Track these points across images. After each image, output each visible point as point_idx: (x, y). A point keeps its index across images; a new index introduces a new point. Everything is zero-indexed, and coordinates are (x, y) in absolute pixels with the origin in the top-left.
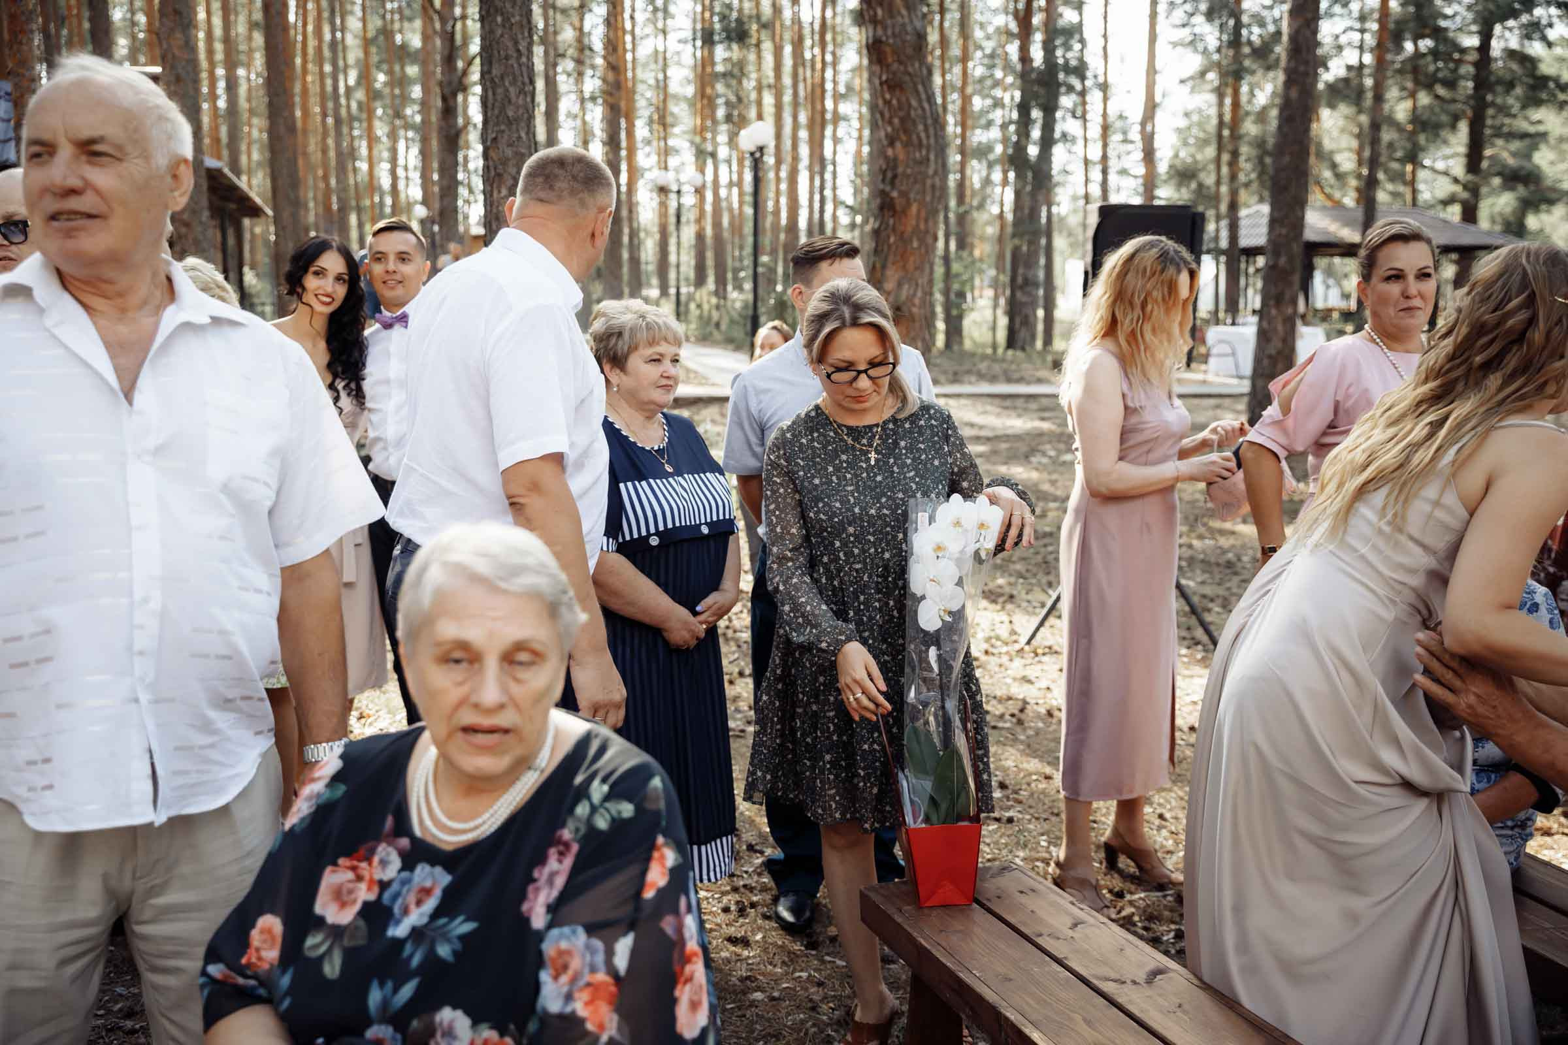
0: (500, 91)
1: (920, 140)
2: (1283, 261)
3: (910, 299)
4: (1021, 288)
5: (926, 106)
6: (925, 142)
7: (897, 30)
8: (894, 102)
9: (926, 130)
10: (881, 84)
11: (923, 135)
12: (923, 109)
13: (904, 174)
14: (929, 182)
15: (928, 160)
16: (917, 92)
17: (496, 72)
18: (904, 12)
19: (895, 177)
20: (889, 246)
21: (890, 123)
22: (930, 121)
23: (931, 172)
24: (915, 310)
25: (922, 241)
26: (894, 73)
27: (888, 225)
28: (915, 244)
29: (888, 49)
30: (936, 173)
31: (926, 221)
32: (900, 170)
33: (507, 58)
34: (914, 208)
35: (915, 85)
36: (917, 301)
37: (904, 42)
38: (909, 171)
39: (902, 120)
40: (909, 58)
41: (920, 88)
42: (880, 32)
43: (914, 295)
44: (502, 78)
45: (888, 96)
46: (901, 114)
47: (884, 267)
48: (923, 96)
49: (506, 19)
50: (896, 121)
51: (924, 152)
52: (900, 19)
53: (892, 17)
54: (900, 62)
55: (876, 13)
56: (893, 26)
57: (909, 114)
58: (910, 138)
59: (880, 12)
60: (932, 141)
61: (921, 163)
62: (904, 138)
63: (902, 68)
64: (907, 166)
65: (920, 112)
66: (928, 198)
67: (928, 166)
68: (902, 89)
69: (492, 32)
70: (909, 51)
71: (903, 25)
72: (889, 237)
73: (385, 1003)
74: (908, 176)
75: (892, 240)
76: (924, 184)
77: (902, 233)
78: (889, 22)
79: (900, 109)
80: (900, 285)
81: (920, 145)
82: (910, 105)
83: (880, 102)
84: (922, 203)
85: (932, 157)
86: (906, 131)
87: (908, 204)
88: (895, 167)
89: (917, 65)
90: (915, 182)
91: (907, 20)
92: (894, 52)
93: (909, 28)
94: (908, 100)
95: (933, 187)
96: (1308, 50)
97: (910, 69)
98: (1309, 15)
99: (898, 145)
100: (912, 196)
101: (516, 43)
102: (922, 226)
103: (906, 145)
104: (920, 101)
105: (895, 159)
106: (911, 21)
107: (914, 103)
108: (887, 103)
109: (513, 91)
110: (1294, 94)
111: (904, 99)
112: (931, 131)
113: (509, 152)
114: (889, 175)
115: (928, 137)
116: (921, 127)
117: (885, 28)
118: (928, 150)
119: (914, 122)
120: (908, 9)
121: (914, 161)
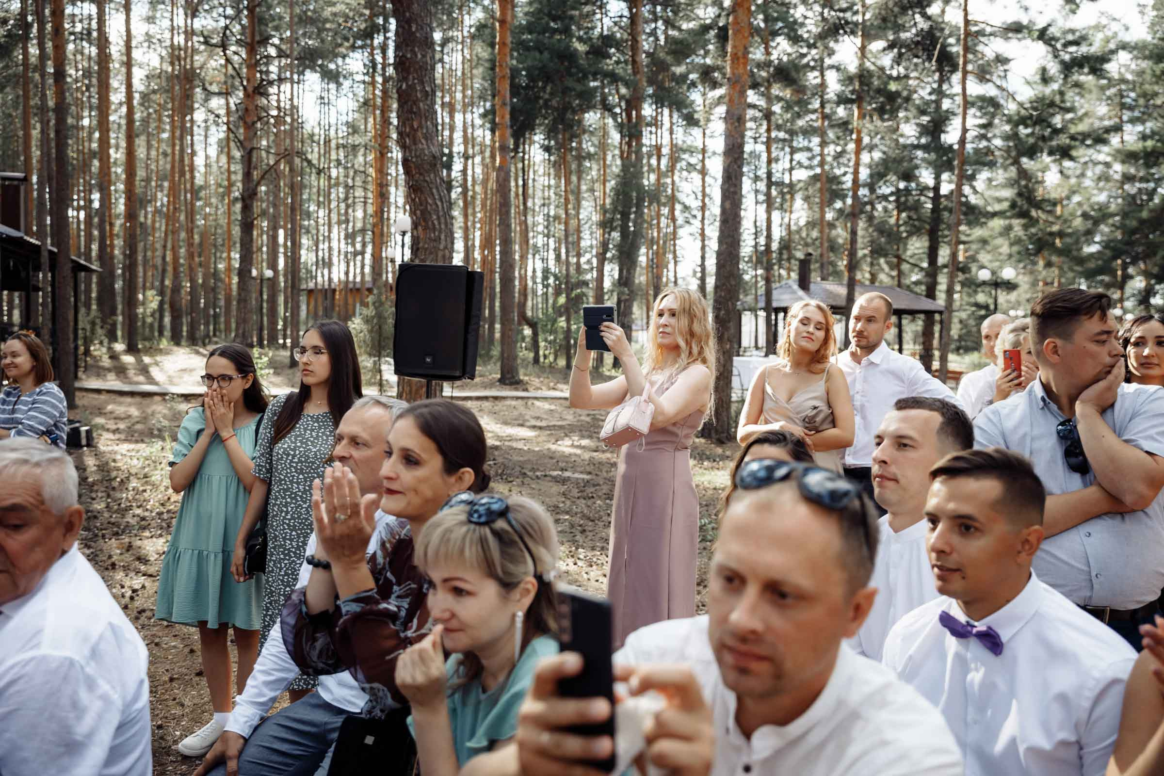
5: (439, 203)
6: (437, 226)
7: (419, 153)
8: (417, 200)
9: (438, 218)
10: (409, 188)
11: (436, 222)
13: (423, 247)
14: (440, 254)
15: (440, 239)
16: (433, 194)
18: (423, 141)
19: (418, 249)
21: (415, 214)
22: (441, 213)
23: (442, 247)
26: (417, 181)
29: (412, 165)
30: (446, 248)
32: (421, 245)
35: (431, 189)
37: (423, 160)
38: (427, 246)
39: (422, 212)
40: (428, 172)
41: (434, 191)
42: (408, 154)
45: (413, 196)
46: (422, 208)
48: (437, 197)
50: (418, 212)
51: (437, 233)
52: (420, 146)
53: (415, 144)
54: (421, 174)
55: (404, 142)
56: (416, 150)
57: (427, 208)
58: (429, 224)
60: (443, 226)
61: (435, 240)
62: (424, 224)
63: (422, 178)
64: (426, 243)
65: (434, 207)
67: (440, 243)
68: (422, 192)
70: (427, 167)
71: (423, 149)
74: (426, 249)
78: (414, 148)
79: (421, 204)
81: (434, 229)
82: (427, 202)
85: (443, 237)
86: (425, 220)
88: (418, 243)
89: (432, 175)
90: (431, 253)
91: (426, 147)
92: (417, 167)
93: (426, 152)
97: (427, 179)
99: (420, 228)
103: (425, 229)
104: (434, 200)
105: (418, 237)
106: (429, 147)
107: (430, 201)
108: (413, 200)
111: (423, 198)
112: (443, 220)
115: (440, 224)
116: (434, 217)
117: (410, 152)
118: (440, 232)
119: (430, 213)
120: (426, 140)
121: (430, 239)
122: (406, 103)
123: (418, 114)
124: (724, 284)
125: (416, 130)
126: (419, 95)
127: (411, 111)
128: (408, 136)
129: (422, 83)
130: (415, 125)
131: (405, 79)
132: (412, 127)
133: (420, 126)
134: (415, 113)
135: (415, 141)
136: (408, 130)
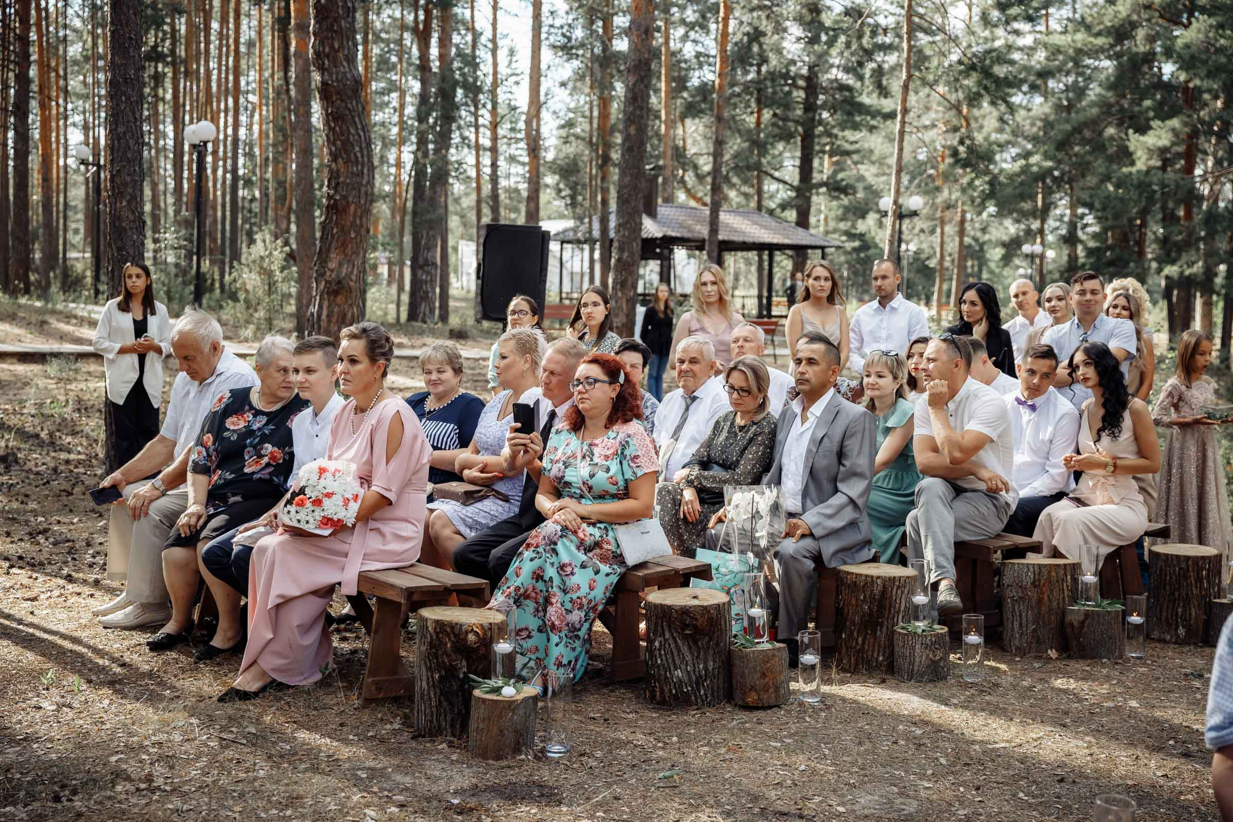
1: (357, 158)
2: (626, 255)
3: (348, 275)
4: (421, 267)
6: (360, 160)
7: (340, 77)
8: (337, 129)
9: (361, 151)
10: (327, 115)
11: (359, 155)
13: (344, 182)
14: (363, 189)
15: (362, 173)
16: (355, 122)
18: (345, 64)
19: (338, 184)
21: (334, 144)
22: (364, 145)
23: (364, 182)
24: (352, 284)
25: (358, 233)
26: (338, 108)
27: (331, 219)
28: (353, 235)
29: (333, 90)
30: (368, 182)
31: (361, 218)
32: (341, 179)
34: (352, 208)
35: (353, 118)
36: (354, 278)
37: (345, 85)
38: (348, 181)
39: (343, 143)
40: (350, 98)
41: (357, 120)
42: (326, 77)
43: (352, 273)
46: (343, 138)
47: (328, 251)
49: (128, 98)
50: (339, 143)
51: (359, 167)
52: (342, 69)
53: (336, 66)
54: (342, 101)
55: (323, 63)
56: (337, 73)
57: (348, 139)
58: (349, 155)
59: (326, 62)
60: (366, 159)
61: (357, 175)
62: (344, 156)
63: (343, 105)
64: (347, 177)
65: (357, 137)
66: (363, 202)
67: (362, 178)
68: (343, 120)
69: (118, 105)
70: (349, 93)
71: (345, 73)
72: (332, 229)
74: (348, 185)
75: (335, 231)
76: (360, 191)
77: (343, 227)
78: (334, 70)
79: (342, 134)
80: (340, 265)
81: (357, 162)
82: (349, 132)
84: (358, 205)
85: (365, 171)
86: (346, 151)
87: (348, 205)
88: (339, 177)
89: (355, 104)
90: (353, 189)
91: (347, 70)
92: (337, 93)
93: (349, 76)
94: (347, 128)
95: (366, 193)
96: (643, 100)
97: (349, 106)
98: (643, 74)
99: (339, 161)
100: (350, 199)
101: (134, 113)
102: (358, 222)
103: (346, 161)
104: (357, 129)
105: (338, 171)
106: (350, 71)
107: (352, 131)
108: (330, 128)
110: (632, 130)
111: (344, 127)
112: (365, 153)
113: (128, 179)
114: (333, 182)
115: (362, 157)
116: (357, 149)
117: (331, 74)
118: (363, 166)
119: (352, 145)
120: (348, 62)
121: (352, 173)
122: (325, 18)
123: (339, 32)
124: (627, 222)
126: (341, 12)
127: (331, 29)
128: (328, 56)
130: (336, 45)
132: (332, 47)
133: (341, 46)
134: (336, 32)
135: (335, 63)
136: (327, 50)
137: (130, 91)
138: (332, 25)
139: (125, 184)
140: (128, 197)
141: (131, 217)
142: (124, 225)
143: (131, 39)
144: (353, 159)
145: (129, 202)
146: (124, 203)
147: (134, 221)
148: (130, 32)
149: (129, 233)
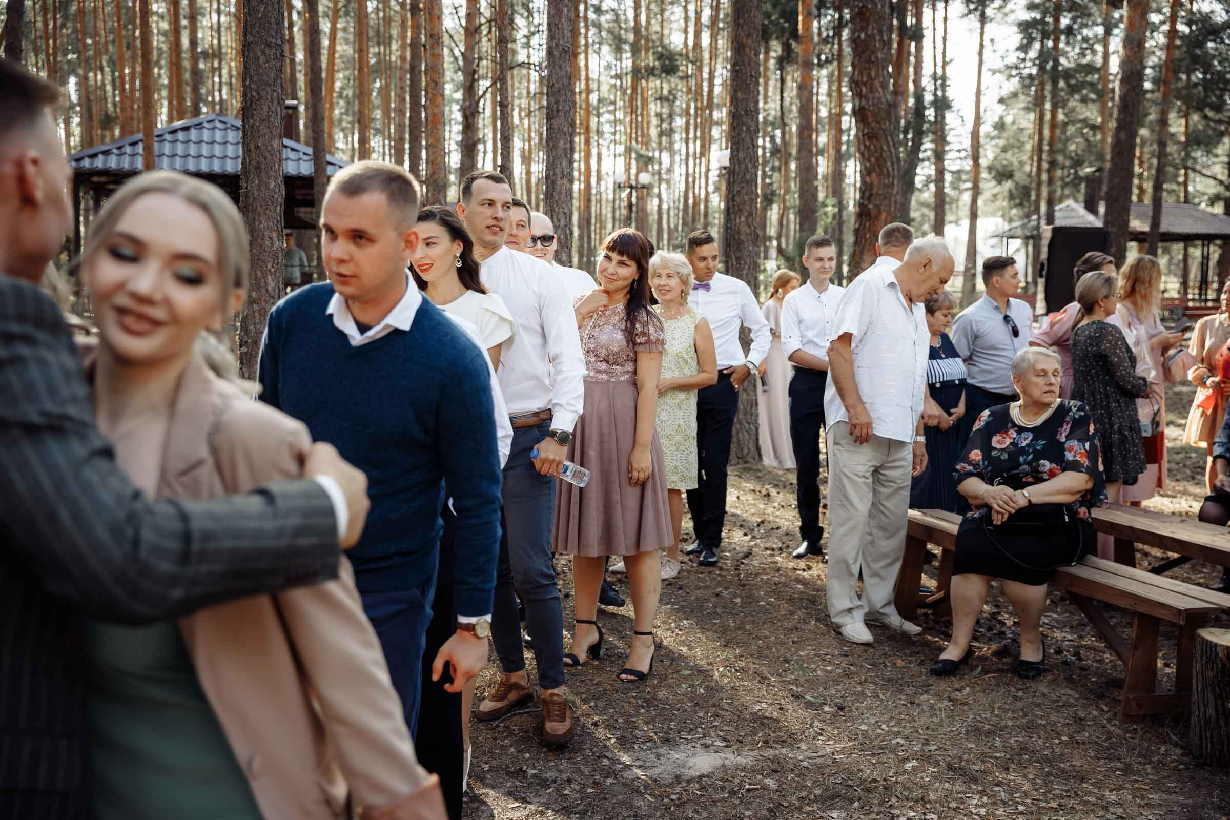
0: (743, 166)
1: (888, 172)
5: (893, 150)
6: (891, 172)
7: (875, 101)
8: (872, 147)
9: (892, 165)
10: (863, 136)
11: (890, 168)
12: (891, 153)
13: (877, 193)
14: (893, 199)
15: (893, 184)
16: (887, 140)
17: (741, 155)
18: (880, 90)
19: (871, 195)
20: (866, 240)
21: (869, 160)
22: (895, 160)
23: (894, 192)
26: (873, 129)
27: (865, 227)
29: (869, 114)
32: (875, 191)
33: (748, 148)
34: (884, 216)
35: (886, 137)
37: (879, 109)
38: (881, 192)
39: (877, 159)
40: (883, 119)
41: (889, 138)
42: (864, 102)
44: (744, 159)
45: (868, 143)
46: (876, 155)
47: (861, 253)
48: (891, 144)
49: (748, 129)
50: (873, 159)
51: (891, 179)
52: (877, 95)
53: (872, 92)
54: (877, 122)
55: (861, 91)
57: (881, 154)
58: (881, 170)
59: (864, 89)
60: (896, 172)
61: (888, 186)
62: (878, 170)
63: (878, 126)
64: (879, 189)
65: (889, 154)
66: (893, 209)
67: (893, 189)
68: (877, 139)
69: (739, 134)
70: (883, 115)
71: (880, 98)
72: (865, 234)
73: (1025, 461)
74: (879, 195)
75: (868, 236)
76: (890, 201)
78: (870, 96)
79: (876, 151)
81: (888, 175)
82: (882, 149)
83: (862, 147)
84: (890, 213)
85: (896, 183)
86: (879, 166)
87: (880, 212)
88: (872, 189)
89: (887, 123)
90: (885, 198)
91: (882, 94)
92: (874, 115)
93: (883, 100)
94: (881, 146)
95: (896, 202)
96: (1133, 107)
97: (883, 127)
98: (1134, 83)
99: (874, 175)
100: (882, 207)
103: (880, 175)
104: (889, 147)
105: (872, 184)
106: (885, 96)
107: (885, 148)
108: (867, 147)
109: (750, 166)
111: (878, 146)
112: (896, 166)
114: (867, 194)
115: (893, 170)
116: (889, 164)
117: (868, 100)
118: (893, 179)
119: (884, 160)
122: (863, 52)
125: (872, 80)
126: (878, 45)
127: (869, 61)
128: (865, 84)
129: (881, 32)
130: (873, 74)
131: (864, 29)
132: (869, 76)
133: (877, 75)
134: (873, 62)
135: (872, 89)
136: (865, 79)
137: (749, 121)
138: (870, 56)
139: (744, 203)
140: (746, 214)
141: (748, 231)
142: (742, 238)
143: (752, 76)
144: (885, 172)
145: (747, 218)
146: (743, 219)
147: (750, 234)
148: (751, 71)
149: (746, 245)
